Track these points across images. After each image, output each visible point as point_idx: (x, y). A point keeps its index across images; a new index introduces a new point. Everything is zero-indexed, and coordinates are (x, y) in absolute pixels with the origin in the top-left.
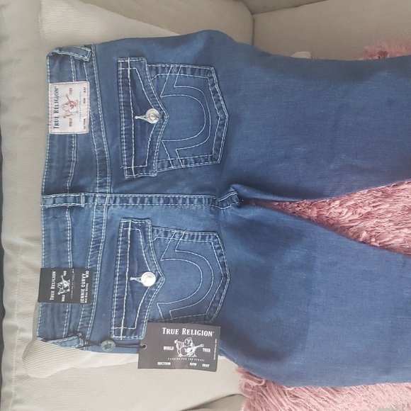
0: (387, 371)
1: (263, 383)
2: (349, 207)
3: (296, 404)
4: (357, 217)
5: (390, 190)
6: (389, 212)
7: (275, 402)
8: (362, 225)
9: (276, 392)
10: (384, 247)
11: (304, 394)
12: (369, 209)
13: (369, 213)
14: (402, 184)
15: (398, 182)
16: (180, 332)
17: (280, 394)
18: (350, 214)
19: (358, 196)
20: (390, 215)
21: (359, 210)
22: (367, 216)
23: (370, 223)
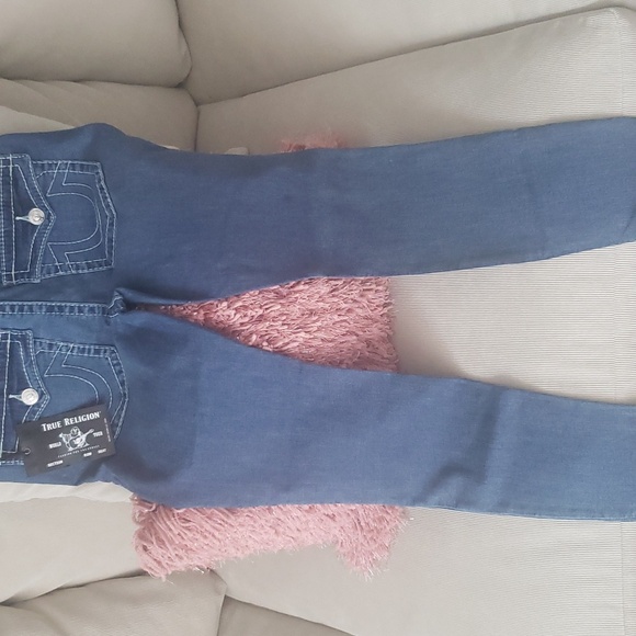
0: (287, 489)
1: (154, 507)
2: (236, 309)
3: (188, 528)
4: (246, 320)
5: (284, 291)
6: (282, 314)
7: (163, 527)
8: (253, 329)
9: (163, 514)
10: (280, 352)
11: (196, 518)
12: (261, 312)
13: (261, 316)
14: (298, 283)
15: (292, 283)
16: (62, 424)
17: (168, 517)
18: (238, 316)
19: (248, 297)
20: (284, 318)
21: (249, 312)
22: (261, 319)
23: (262, 327)
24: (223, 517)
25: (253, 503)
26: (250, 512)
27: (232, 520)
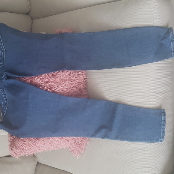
0: (54, 132)
1: (14, 137)
2: (40, 79)
3: (24, 144)
4: (43, 82)
5: (55, 74)
6: (54, 81)
7: (17, 143)
8: (45, 85)
9: (17, 139)
10: (53, 92)
11: (27, 141)
12: (47, 80)
13: (48, 81)
14: (59, 72)
15: (58, 72)
17: (18, 140)
18: (41, 81)
19: (44, 76)
20: (55, 82)
21: (44, 80)
22: (48, 82)
23: (48, 84)
24: (35, 141)
25: (44, 136)
26: (43, 139)
27: (38, 141)
